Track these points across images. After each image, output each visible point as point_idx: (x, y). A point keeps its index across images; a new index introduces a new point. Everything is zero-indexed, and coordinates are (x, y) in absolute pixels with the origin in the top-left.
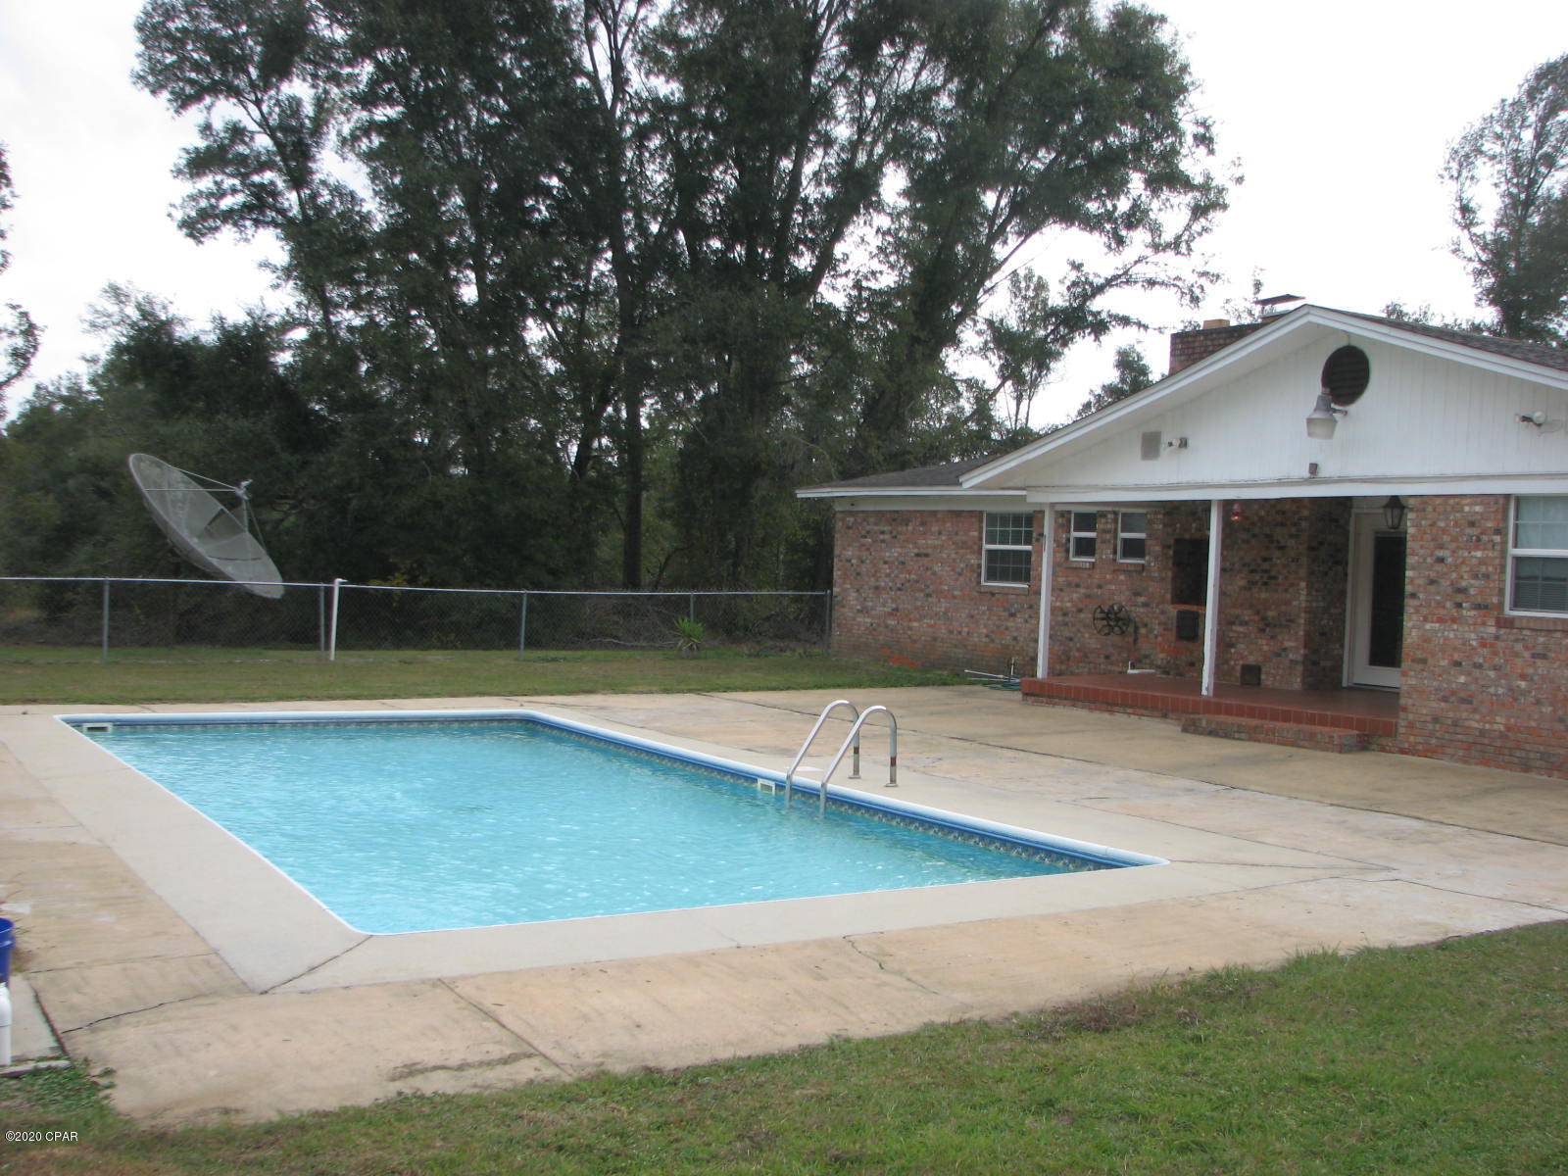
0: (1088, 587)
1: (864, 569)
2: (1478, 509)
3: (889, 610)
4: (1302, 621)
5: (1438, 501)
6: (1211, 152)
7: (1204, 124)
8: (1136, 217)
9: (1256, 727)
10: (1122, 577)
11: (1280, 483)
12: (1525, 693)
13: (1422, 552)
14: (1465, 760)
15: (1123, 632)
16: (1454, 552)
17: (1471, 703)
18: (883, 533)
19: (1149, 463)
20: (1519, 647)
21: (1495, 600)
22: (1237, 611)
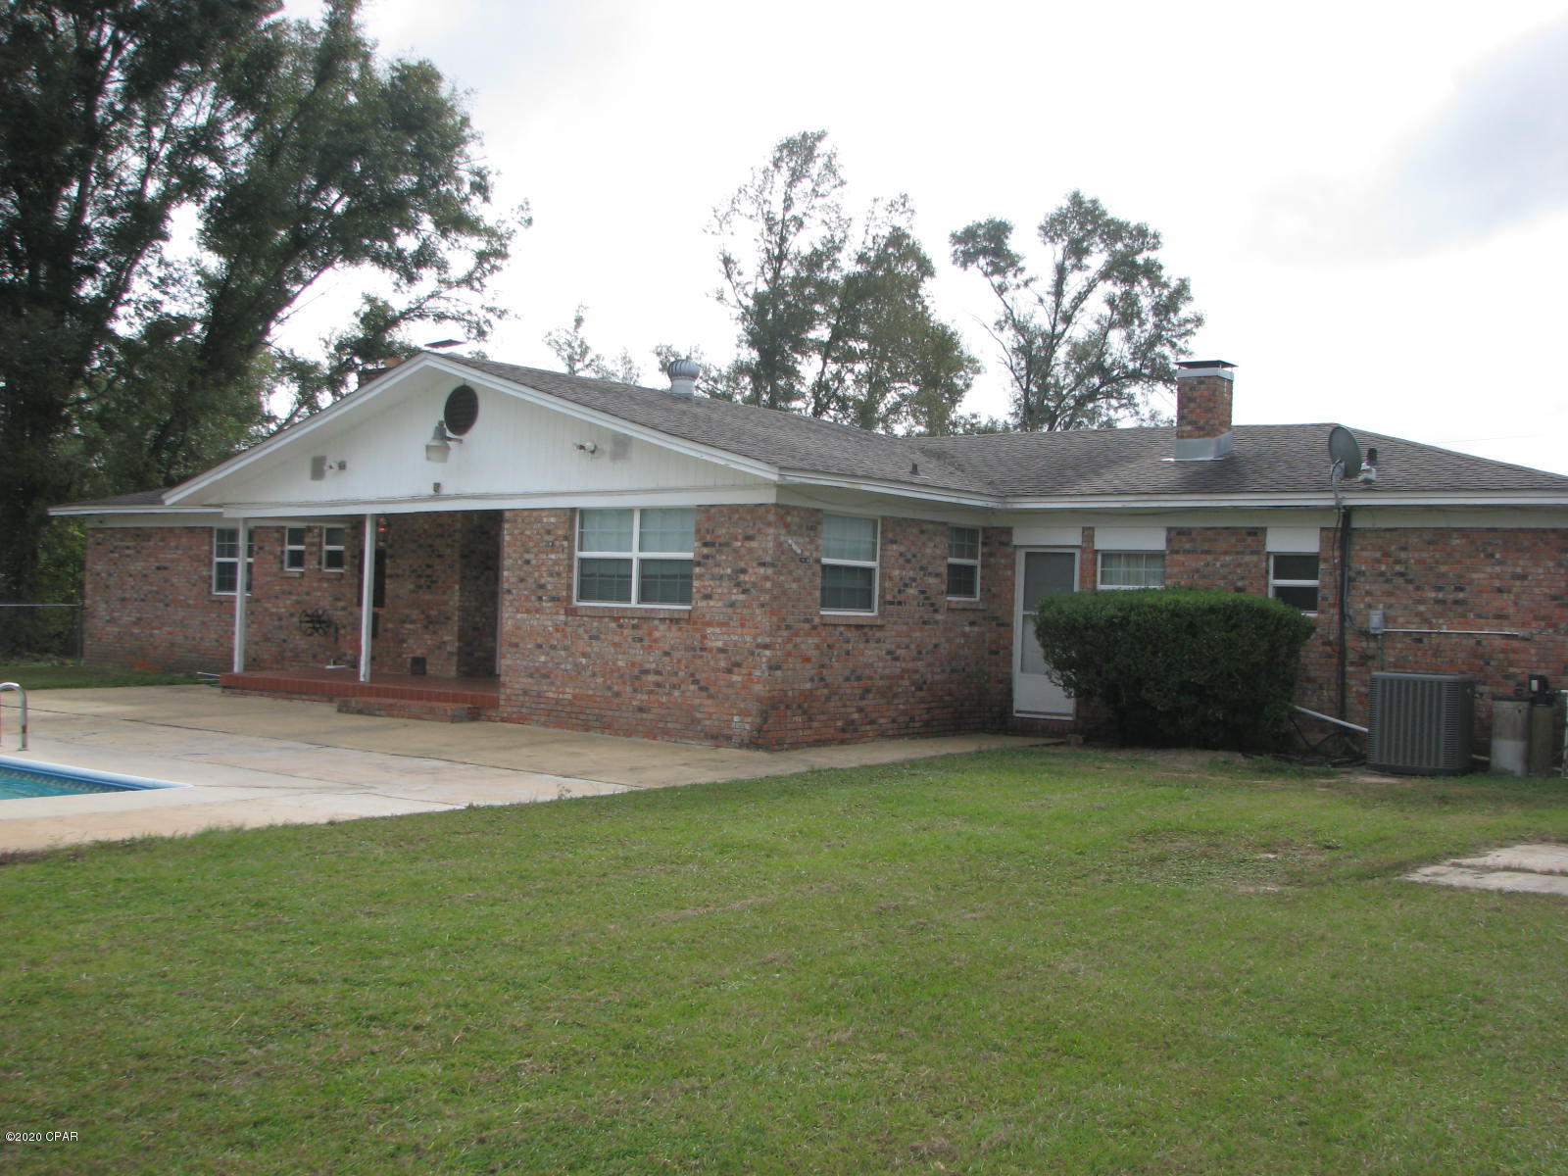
0: (298, 595)
1: (112, 581)
2: (553, 520)
3: (134, 619)
4: (456, 618)
5: (526, 513)
6: (486, 199)
7: (479, 173)
8: (425, 257)
9: (391, 705)
10: (325, 585)
11: (414, 499)
12: (585, 668)
13: (514, 555)
14: (546, 725)
15: (325, 633)
16: (536, 555)
17: (549, 677)
18: (128, 548)
19: (317, 482)
20: (581, 631)
21: (564, 594)
22: (408, 612)
